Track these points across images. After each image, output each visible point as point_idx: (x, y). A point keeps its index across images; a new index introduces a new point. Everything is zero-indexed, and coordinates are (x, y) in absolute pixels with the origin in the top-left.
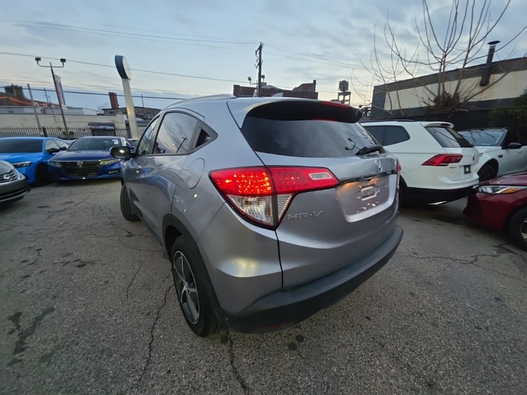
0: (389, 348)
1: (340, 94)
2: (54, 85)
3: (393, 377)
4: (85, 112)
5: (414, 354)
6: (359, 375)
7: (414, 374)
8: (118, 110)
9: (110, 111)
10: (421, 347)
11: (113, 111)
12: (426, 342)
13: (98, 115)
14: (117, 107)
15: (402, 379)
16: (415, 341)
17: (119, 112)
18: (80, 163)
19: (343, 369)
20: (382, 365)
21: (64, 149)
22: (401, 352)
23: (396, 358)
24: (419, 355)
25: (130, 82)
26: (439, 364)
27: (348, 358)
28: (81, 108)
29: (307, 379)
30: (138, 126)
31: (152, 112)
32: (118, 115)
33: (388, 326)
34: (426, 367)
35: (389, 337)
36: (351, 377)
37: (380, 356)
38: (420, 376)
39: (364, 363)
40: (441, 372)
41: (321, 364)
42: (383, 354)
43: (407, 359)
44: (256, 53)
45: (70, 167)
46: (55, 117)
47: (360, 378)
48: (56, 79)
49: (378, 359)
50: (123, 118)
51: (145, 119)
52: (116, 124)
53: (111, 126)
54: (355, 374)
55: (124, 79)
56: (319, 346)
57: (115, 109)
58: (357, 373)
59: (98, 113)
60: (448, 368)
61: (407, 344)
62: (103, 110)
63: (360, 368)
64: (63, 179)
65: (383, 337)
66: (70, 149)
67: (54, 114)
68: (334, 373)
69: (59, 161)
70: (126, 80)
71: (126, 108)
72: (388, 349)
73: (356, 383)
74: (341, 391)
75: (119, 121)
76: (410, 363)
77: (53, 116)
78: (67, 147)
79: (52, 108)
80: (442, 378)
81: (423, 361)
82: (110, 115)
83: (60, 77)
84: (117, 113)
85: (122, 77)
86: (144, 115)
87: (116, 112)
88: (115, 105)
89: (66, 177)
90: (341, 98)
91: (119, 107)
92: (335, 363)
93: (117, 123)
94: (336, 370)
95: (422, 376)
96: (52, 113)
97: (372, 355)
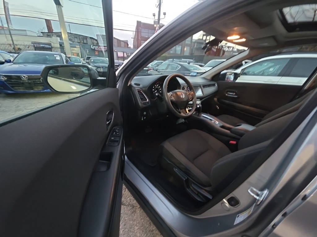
1: (204, 35)
2: (4, 10)
4: (29, 33)
8: (53, 33)
9: (47, 34)
11: (49, 34)
13: (38, 36)
14: (52, 31)
17: (54, 35)
18: (24, 77)
21: (9, 61)
25: (63, 8)
28: (25, 30)
30: (71, 47)
31: (78, 37)
32: (53, 37)
45: (15, 80)
46: (6, 36)
48: (5, 5)
50: (57, 40)
51: (73, 42)
52: (52, 44)
53: (49, 45)
55: (58, 6)
57: (50, 32)
59: (39, 35)
62: (42, 33)
64: (9, 92)
66: (14, 62)
67: (5, 34)
69: (4, 74)
70: (59, 6)
71: (61, 33)
75: (55, 41)
77: (4, 35)
78: (12, 59)
79: (4, 30)
82: (47, 37)
83: (8, 3)
84: (53, 36)
85: (56, 4)
86: (72, 39)
87: (51, 35)
88: (50, 30)
89: (12, 90)
90: (204, 38)
91: (54, 31)
93: (54, 43)
96: (4, 33)
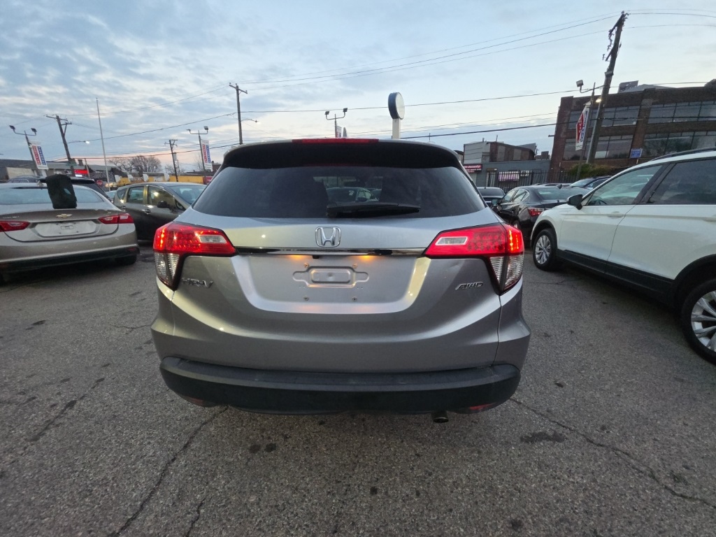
6: (263, 526)
19: (260, 507)
25: (401, 121)
27: (280, 503)
29: (223, 482)
33: (385, 522)
36: (254, 520)
39: (285, 523)
41: (250, 484)
44: (611, 34)
47: (260, 529)
54: (260, 521)
56: (275, 468)
58: (265, 522)
63: (274, 523)
65: (353, 524)
68: (247, 501)
70: (397, 119)
73: (249, 529)
74: (229, 520)
92: (262, 495)
94: (253, 500)
97: (307, 526)
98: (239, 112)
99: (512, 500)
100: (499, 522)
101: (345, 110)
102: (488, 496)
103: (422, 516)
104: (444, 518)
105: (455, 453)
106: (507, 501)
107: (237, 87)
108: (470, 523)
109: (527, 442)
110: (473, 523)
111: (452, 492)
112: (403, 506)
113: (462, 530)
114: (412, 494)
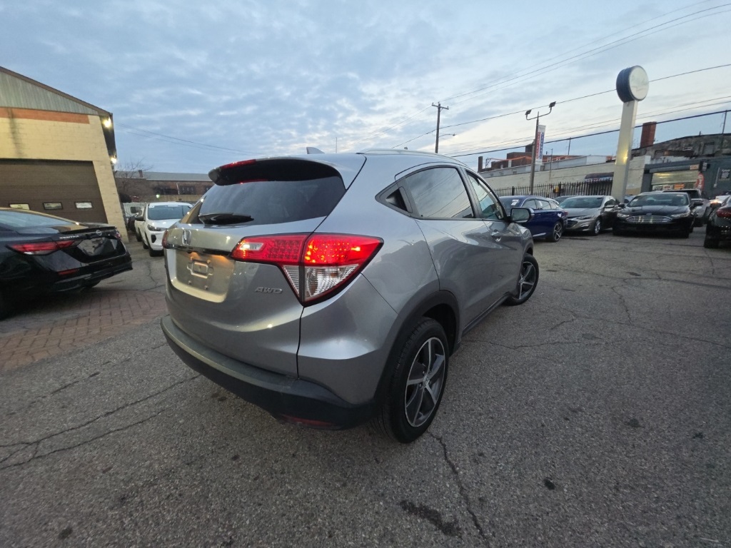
0: (184, 471)
3: (151, 464)
5: (163, 496)
7: (143, 486)
10: (169, 511)
12: (172, 523)
14: (650, 144)
15: (145, 472)
16: (180, 506)
20: (167, 458)
22: (172, 482)
23: (168, 474)
24: (160, 502)
26: (136, 524)
33: (215, 480)
34: (142, 505)
35: (198, 474)
37: (178, 459)
38: (137, 492)
40: (126, 522)
42: (179, 462)
43: (161, 486)
49: (175, 456)
60: (126, 534)
61: (180, 495)
72: (182, 468)
76: (156, 487)
80: (121, 518)
81: (150, 504)
95: (136, 494)
98: (438, 129)
99: (313, 536)
100: (279, 540)
101: (552, 105)
102: (300, 518)
103: (238, 493)
104: (249, 506)
105: (323, 473)
106: (308, 534)
107: (439, 105)
108: (259, 523)
109: (405, 508)
110: (260, 524)
111: (279, 495)
112: (237, 479)
113: (248, 522)
114: (253, 476)
